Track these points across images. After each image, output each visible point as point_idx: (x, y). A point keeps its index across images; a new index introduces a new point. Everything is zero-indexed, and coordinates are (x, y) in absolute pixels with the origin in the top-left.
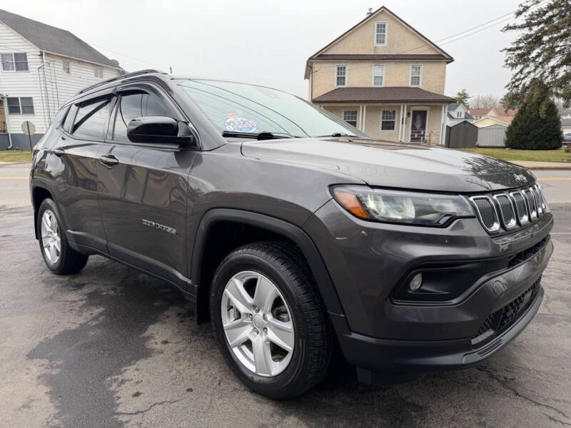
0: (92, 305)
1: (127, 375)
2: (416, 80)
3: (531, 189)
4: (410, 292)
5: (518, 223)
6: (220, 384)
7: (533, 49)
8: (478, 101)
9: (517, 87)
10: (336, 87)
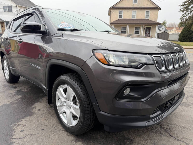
0: (17, 95)
1: (21, 123)
2: (147, 16)
3: (181, 53)
4: (124, 95)
5: (174, 67)
6: (55, 127)
7: (190, 5)
8: (170, 24)
9: (184, 19)
10: (119, 18)
